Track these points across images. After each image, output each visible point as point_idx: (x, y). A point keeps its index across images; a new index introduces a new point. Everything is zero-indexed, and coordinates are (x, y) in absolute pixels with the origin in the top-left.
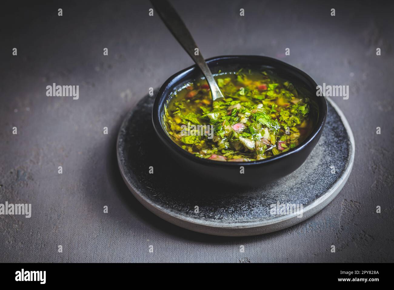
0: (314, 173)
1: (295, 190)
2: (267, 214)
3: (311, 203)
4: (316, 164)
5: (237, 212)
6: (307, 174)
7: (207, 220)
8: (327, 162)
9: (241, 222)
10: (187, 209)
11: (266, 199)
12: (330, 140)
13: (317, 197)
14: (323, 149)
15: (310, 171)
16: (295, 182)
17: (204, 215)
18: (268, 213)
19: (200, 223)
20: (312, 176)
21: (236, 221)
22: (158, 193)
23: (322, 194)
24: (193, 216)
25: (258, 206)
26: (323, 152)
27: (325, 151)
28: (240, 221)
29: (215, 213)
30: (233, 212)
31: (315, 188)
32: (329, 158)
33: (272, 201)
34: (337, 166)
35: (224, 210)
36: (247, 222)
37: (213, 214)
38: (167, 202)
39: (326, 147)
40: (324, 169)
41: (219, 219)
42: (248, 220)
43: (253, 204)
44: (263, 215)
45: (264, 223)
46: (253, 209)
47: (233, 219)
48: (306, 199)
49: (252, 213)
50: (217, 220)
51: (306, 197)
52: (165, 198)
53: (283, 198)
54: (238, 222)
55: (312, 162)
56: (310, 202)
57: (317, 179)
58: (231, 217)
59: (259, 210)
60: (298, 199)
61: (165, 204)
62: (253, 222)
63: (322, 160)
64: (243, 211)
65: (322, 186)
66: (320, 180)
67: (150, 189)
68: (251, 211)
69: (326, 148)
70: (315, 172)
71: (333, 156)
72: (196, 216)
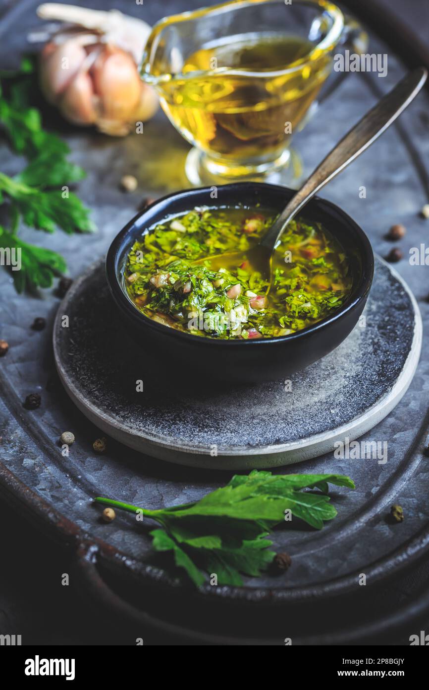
0: (302, 409)
1: (255, 421)
2: (190, 436)
3: (261, 447)
4: (316, 399)
5: (155, 418)
6: (292, 406)
7: (105, 412)
8: (334, 401)
9: (147, 433)
10: (94, 388)
11: (207, 416)
12: (366, 375)
13: (278, 442)
14: (345, 384)
15: (299, 405)
16: (265, 410)
17: (109, 404)
18: (192, 436)
19: (97, 412)
20: (297, 413)
21: (141, 428)
22: (78, 353)
23: (286, 441)
24: (94, 400)
25: (188, 422)
26: (342, 386)
27: (344, 387)
28: (147, 430)
29: (125, 407)
30: (149, 415)
31: (284, 429)
32: (341, 398)
33: (212, 424)
34: (343, 413)
35: (139, 408)
36: (155, 436)
37: (121, 408)
38: (78, 369)
39: (351, 381)
40: (322, 410)
41: (122, 417)
42: (157, 434)
43: (184, 417)
44: (184, 435)
45: (176, 447)
46: (178, 422)
47: (141, 425)
48: (259, 438)
49: (172, 427)
50: (119, 417)
51: (262, 437)
52: (80, 363)
53: (231, 424)
54: (144, 431)
55: (312, 394)
56: (261, 445)
57: (299, 419)
58: (139, 421)
59: (184, 428)
60: (248, 434)
61: (74, 370)
62: (163, 439)
63: (329, 397)
64: (163, 420)
65: (297, 431)
66: (302, 422)
67: (71, 343)
68: (173, 424)
69: (351, 384)
70: (305, 410)
71: (350, 399)
72: (98, 401)
